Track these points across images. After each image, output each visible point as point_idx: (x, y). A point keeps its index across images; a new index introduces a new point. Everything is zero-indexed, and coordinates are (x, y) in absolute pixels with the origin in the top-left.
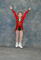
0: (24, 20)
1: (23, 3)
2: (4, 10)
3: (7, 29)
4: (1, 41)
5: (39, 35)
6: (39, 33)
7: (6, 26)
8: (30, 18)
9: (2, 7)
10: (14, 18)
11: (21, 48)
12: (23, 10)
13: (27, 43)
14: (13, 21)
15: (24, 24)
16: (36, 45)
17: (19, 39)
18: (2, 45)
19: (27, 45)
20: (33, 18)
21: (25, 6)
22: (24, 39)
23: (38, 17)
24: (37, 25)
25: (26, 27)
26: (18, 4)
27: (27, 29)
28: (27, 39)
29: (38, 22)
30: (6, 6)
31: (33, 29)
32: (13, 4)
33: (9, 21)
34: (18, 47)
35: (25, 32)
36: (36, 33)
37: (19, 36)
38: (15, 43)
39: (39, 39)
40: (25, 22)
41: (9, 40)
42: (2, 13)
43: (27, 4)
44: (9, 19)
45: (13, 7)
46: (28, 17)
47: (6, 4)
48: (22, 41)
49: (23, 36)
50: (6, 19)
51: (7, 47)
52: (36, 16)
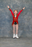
0: (19, 16)
1: (17, 3)
2: (3, 9)
3: (6, 24)
4: (2, 33)
5: (31, 27)
6: (31, 26)
7: (5, 21)
8: (24, 15)
9: (1, 7)
10: (11, 15)
11: (18, 39)
12: (18, 8)
13: (22, 34)
14: (11, 18)
15: (19, 20)
16: (29, 35)
17: (15, 31)
18: (2, 36)
19: (22, 36)
20: (26, 14)
21: (19, 5)
22: (20, 31)
23: (29, 13)
24: (29, 19)
25: (20, 22)
26: (14, 4)
27: (22, 23)
28: (22, 31)
29: (30, 17)
30: (4, 6)
31: (26, 23)
32: (10, 4)
33: (7, 17)
34: (15, 38)
35: (20, 25)
36: (29, 26)
37: (16, 29)
38: (13, 35)
39: (31, 30)
40: (19, 18)
41: (8, 32)
42: (1, 12)
43: (20, 3)
44: (7, 16)
45: (10, 6)
46: (22, 14)
47: (4, 4)
48: (18, 33)
49: (19, 29)
50: (5, 16)
51: (7, 38)
52: (28, 13)
